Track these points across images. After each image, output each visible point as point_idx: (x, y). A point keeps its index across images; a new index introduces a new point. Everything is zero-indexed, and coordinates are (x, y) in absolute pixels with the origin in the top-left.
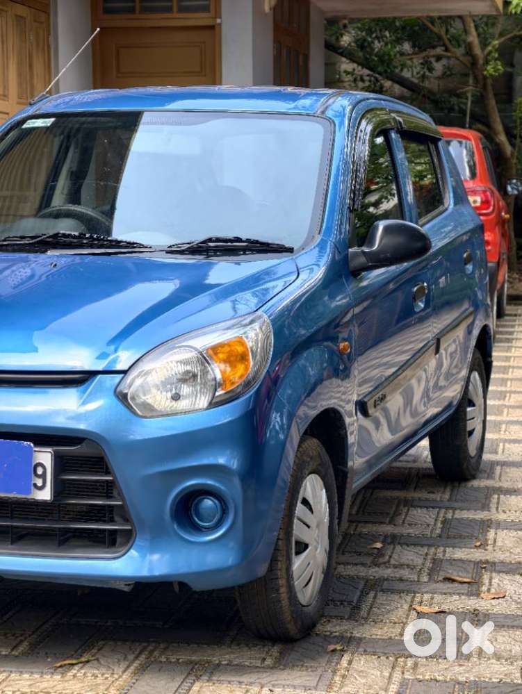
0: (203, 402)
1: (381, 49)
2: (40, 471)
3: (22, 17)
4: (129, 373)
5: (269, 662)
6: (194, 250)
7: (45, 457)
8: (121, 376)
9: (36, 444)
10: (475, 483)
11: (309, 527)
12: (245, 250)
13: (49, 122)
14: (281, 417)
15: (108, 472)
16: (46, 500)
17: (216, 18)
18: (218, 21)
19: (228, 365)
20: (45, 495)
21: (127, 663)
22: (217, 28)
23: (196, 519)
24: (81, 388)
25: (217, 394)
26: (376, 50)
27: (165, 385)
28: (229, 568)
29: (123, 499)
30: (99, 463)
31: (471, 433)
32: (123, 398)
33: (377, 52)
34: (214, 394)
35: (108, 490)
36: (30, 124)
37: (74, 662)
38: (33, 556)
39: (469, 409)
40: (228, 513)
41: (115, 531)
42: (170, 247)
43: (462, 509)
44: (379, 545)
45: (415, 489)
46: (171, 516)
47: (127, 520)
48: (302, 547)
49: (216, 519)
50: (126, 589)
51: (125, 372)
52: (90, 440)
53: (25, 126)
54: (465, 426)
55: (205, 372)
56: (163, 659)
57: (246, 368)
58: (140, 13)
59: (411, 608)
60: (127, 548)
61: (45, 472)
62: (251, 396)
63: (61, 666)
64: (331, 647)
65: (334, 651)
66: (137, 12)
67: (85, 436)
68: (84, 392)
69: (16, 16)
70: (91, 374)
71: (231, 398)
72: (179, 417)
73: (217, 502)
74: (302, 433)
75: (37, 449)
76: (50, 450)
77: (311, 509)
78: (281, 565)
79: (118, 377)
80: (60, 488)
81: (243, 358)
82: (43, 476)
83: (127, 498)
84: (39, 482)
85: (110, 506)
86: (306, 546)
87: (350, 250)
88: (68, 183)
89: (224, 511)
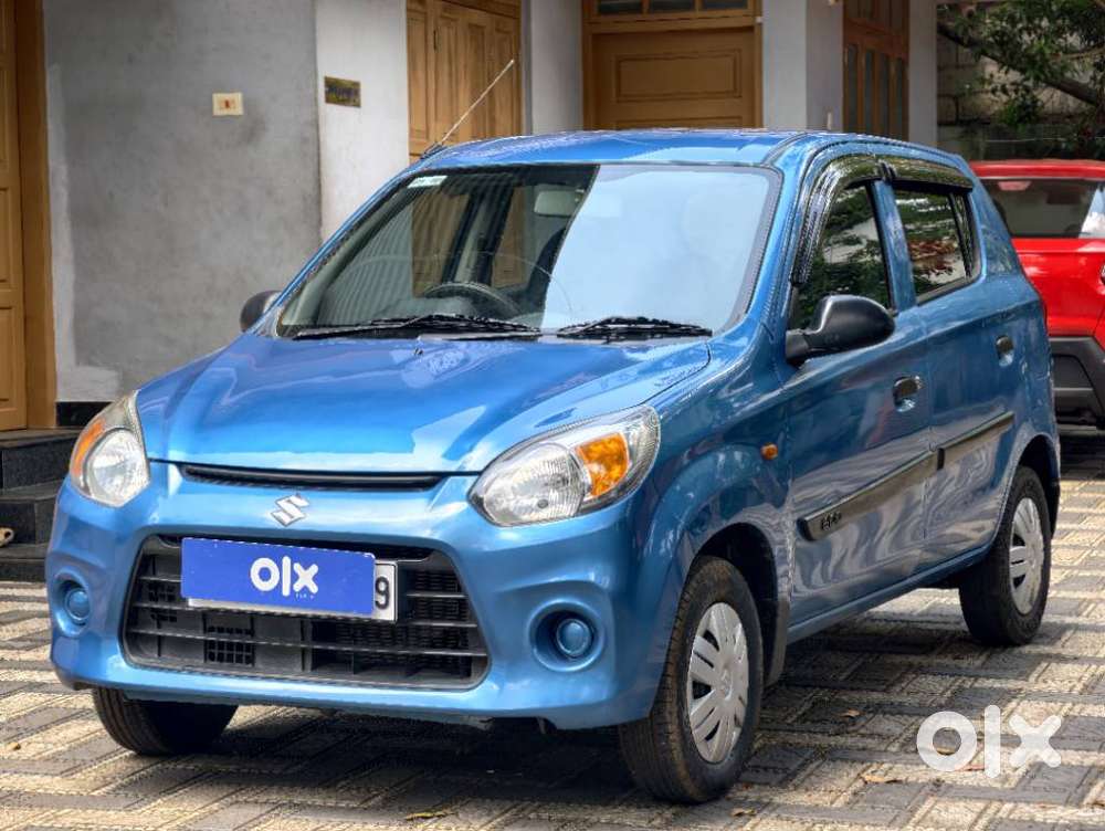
0: (567, 509)
1: (1032, 46)
2: (382, 587)
3: (477, 27)
4: (484, 475)
5: (657, 822)
6: (590, 333)
7: (388, 571)
8: (474, 478)
9: (379, 556)
10: (1027, 649)
11: (711, 665)
12: (653, 333)
13: (438, 180)
14: (675, 534)
15: (459, 590)
16: (388, 622)
17: (754, 16)
18: (759, 19)
19: (602, 466)
20: (389, 615)
21: (489, 818)
22: (756, 30)
23: (563, 648)
24: (430, 492)
25: (586, 499)
26: (1024, 47)
27: (527, 488)
28: (600, 704)
29: (476, 621)
30: (448, 580)
31: (1018, 581)
32: (477, 503)
33: (1026, 50)
34: (582, 499)
35: (461, 612)
36: (416, 184)
37: (429, 815)
38: (375, 687)
39: (1013, 549)
40: (598, 638)
41: (469, 658)
42: (562, 330)
43: (988, 677)
44: (853, 713)
45: (940, 653)
46: (531, 641)
47: (482, 645)
48: (701, 689)
49: (584, 646)
50: (482, 726)
51: (479, 474)
52: (439, 551)
53: (411, 186)
54: (1007, 571)
55: (576, 476)
56: (532, 816)
57: (623, 470)
58: (649, 12)
59: (859, 776)
60: (481, 679)
61: (387, 588)
62: (628, 502)
63: (412, 819)
64: (737, 811)
65: (740, 815)
66: (645, 10)
67: (432, 547)
68: (432, 498)
69: (470, 26)
70: (440, 477)
71: (604, 503)
72: (534, 525)
73: (585, 626)
74: (697, 552)
75: (378, 562)
76: (393, 563)
77: (716, 645)
78: (671, 706)
79: (470, 480)
80: (406, 608)
81: (620, 459)
82: (386, 593)
83: (480, 618)
84: (382, 600)
85: (461, 629)
86: (708, 689)
87: (789, 333)
88: (475, 253)
89: (593, 637)
